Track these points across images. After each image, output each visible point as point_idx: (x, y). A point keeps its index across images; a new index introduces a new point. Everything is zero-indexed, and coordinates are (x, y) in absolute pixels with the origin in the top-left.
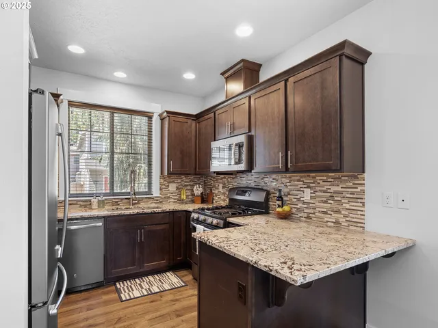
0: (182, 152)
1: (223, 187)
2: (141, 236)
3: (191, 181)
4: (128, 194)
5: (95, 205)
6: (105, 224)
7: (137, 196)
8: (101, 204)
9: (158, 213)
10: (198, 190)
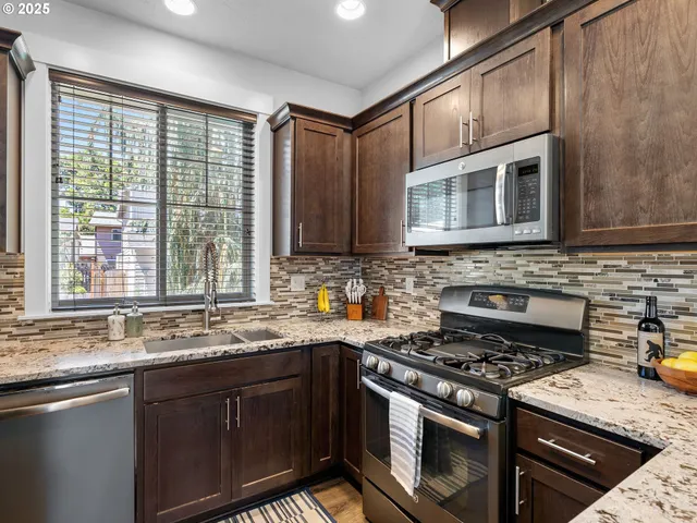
0: (323, 204)
1: (417, 285)
2: (234, 413)
3: (337, 269)
4: (200, 299)
5: (117, 331)
6: (138, 391)
7: (219, 305)
8: (133, 327)
9: (277, 351)
10: (356, 290)
